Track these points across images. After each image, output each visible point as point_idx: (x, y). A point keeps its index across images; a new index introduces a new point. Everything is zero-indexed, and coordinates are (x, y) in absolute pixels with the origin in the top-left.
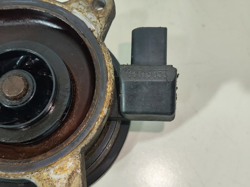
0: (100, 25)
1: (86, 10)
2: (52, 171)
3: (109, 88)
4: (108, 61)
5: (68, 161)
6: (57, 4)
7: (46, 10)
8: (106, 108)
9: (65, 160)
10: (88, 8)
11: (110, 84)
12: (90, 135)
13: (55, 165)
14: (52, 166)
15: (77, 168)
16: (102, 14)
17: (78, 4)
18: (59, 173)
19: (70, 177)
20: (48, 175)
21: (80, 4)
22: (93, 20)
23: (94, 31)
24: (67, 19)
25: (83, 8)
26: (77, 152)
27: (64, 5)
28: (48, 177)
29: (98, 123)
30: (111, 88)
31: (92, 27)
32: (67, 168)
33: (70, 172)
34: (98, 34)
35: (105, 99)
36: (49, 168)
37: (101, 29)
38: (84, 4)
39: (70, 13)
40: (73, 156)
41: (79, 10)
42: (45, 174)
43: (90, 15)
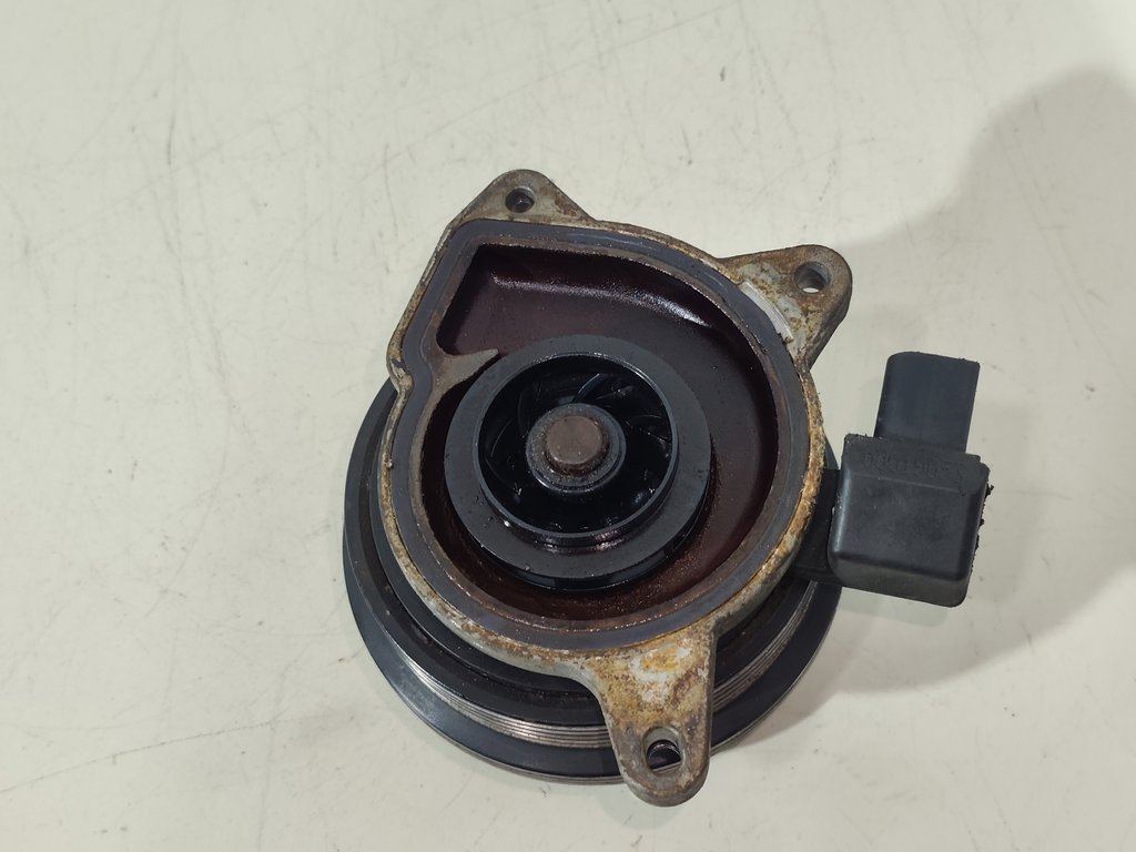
0: (807, 329)
1: (776, 287)
2: (637, 661)
3: (808, 489)
4: (815, 422)
5: (679, 643)
6: (705, 261)
7: (675, 270)
8: (792, 533)
9: (673, 641)
10: (782, 283)
11: (812, 477)
12: (744, 591)
13: (647, 647)
14: (639, 648)
15: (699, 664)
16: (816, 305)
17: (759, 269)
18: (653, 668)
19: (680, 684)
20: (627, 669)
21: (763, 270)
22: (791, 314)
23: (791, 341)
24: (724, 301)
25: (769, 281)
26: (706, 627)
27: (722, 267)
28: (626, 673)
29: (767, 568)
30: (812, 490)
31: (786, 331)
32: (676, 660)
33: (681, 672)
34: (799, 352)
35: (793, 512)
36: (631, 652)
37: (808, 339)
38: (773, 272)
39: (734, 289)
40: (695, 635)
41: (760, 284)
42: (619, 664)
43: (784, 302)
